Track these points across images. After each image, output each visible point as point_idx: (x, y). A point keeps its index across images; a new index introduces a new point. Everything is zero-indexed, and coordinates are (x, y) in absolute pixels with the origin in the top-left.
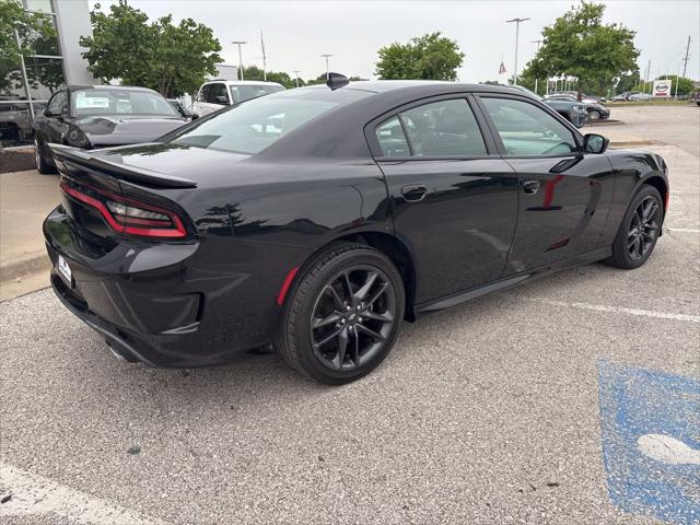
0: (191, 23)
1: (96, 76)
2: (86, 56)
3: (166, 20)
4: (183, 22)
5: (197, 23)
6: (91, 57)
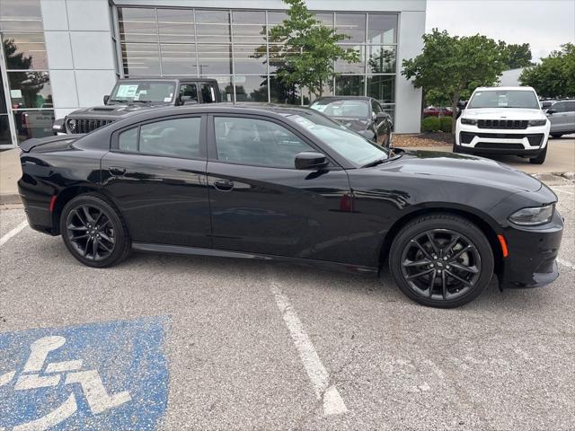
0: (484, 39)
5: (488, 38)
6: (408, 74)
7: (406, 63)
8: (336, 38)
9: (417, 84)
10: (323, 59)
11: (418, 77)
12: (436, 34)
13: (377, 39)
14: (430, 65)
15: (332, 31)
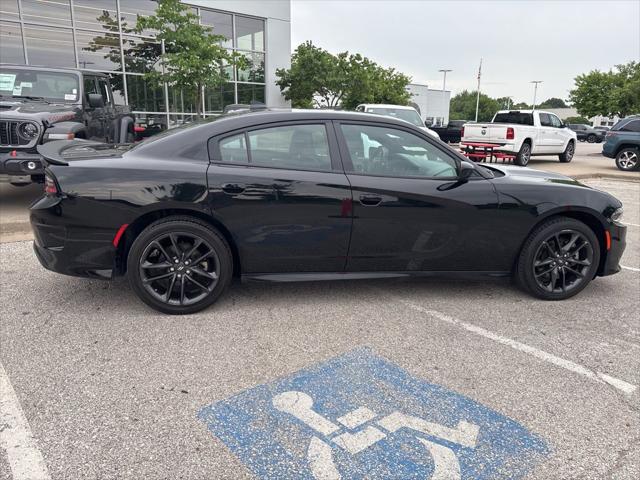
0: (358, 57)
1: (287, 99)
2: (279, 83)
3: (343, 56)
4: (352, 56)
5: (363, 57)
6: (282, 85)
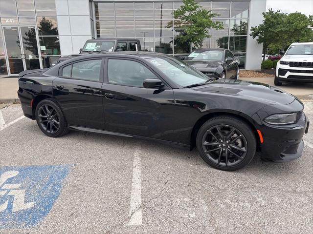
7: (253, 29)
8: (211, 16)
9: (260, 41)
10: (201, 28)
11: (260, 37)
12: (271, 12)
13: (238, 16)
14: (267, 30)
15: (209, 12)
